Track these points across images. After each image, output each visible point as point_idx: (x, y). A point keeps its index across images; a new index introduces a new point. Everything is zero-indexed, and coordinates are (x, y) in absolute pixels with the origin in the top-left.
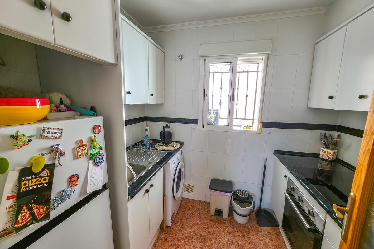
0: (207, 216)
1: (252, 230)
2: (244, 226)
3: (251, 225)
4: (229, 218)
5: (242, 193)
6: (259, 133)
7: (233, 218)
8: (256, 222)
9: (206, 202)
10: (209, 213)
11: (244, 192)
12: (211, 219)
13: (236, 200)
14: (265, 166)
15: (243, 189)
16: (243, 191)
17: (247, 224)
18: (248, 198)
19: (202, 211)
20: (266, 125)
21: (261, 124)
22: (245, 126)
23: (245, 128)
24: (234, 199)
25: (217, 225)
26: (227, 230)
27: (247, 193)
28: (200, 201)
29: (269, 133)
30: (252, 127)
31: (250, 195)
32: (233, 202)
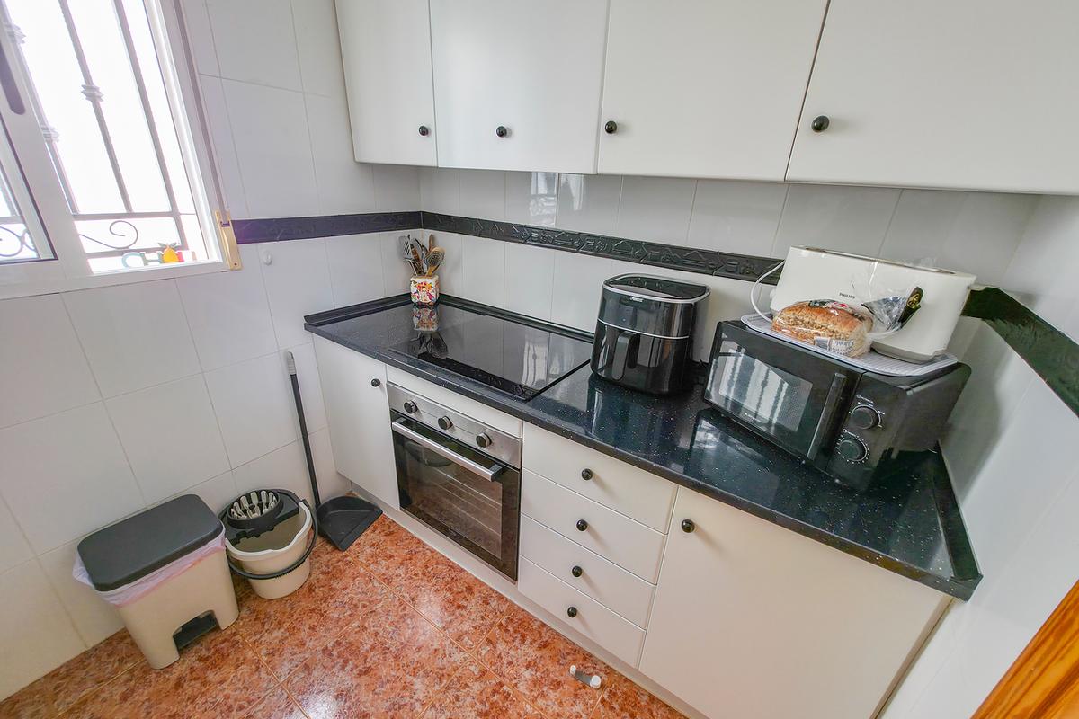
0: (143, 694)
1: (334, 577)
2: (306, 589)
3: (324, 568)
4: (245, 612)
5: (250, 501)
6: (232, 270)
7: (258, 598)
8: (329, 547)
9: (95, 648)
10: (147, 669)
11: (254, 496)
12: (172, 684)
13: (243, 540)
14: (294, 377)
15: (246, 491)
16: (248, 496)
17: (310, 575)
18: (280, 506)
19: (104, 700)
20: (250, 232)
21: (230, 229)
22: (148, 251)
23: (154, 256)
24: (235, 542)
25: (218, 678)
26: (264, 651)
27: (268, 492)
28: (54, 675)
29: (271, 263)
30: (184, 246)
31: (283, 493)
32: (238, 553)
